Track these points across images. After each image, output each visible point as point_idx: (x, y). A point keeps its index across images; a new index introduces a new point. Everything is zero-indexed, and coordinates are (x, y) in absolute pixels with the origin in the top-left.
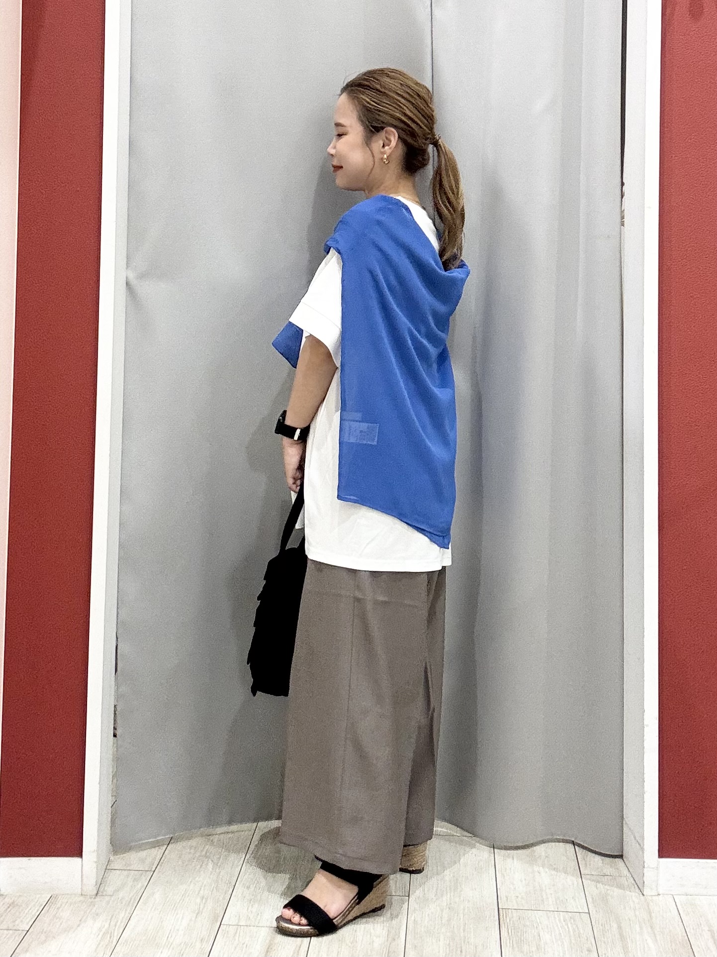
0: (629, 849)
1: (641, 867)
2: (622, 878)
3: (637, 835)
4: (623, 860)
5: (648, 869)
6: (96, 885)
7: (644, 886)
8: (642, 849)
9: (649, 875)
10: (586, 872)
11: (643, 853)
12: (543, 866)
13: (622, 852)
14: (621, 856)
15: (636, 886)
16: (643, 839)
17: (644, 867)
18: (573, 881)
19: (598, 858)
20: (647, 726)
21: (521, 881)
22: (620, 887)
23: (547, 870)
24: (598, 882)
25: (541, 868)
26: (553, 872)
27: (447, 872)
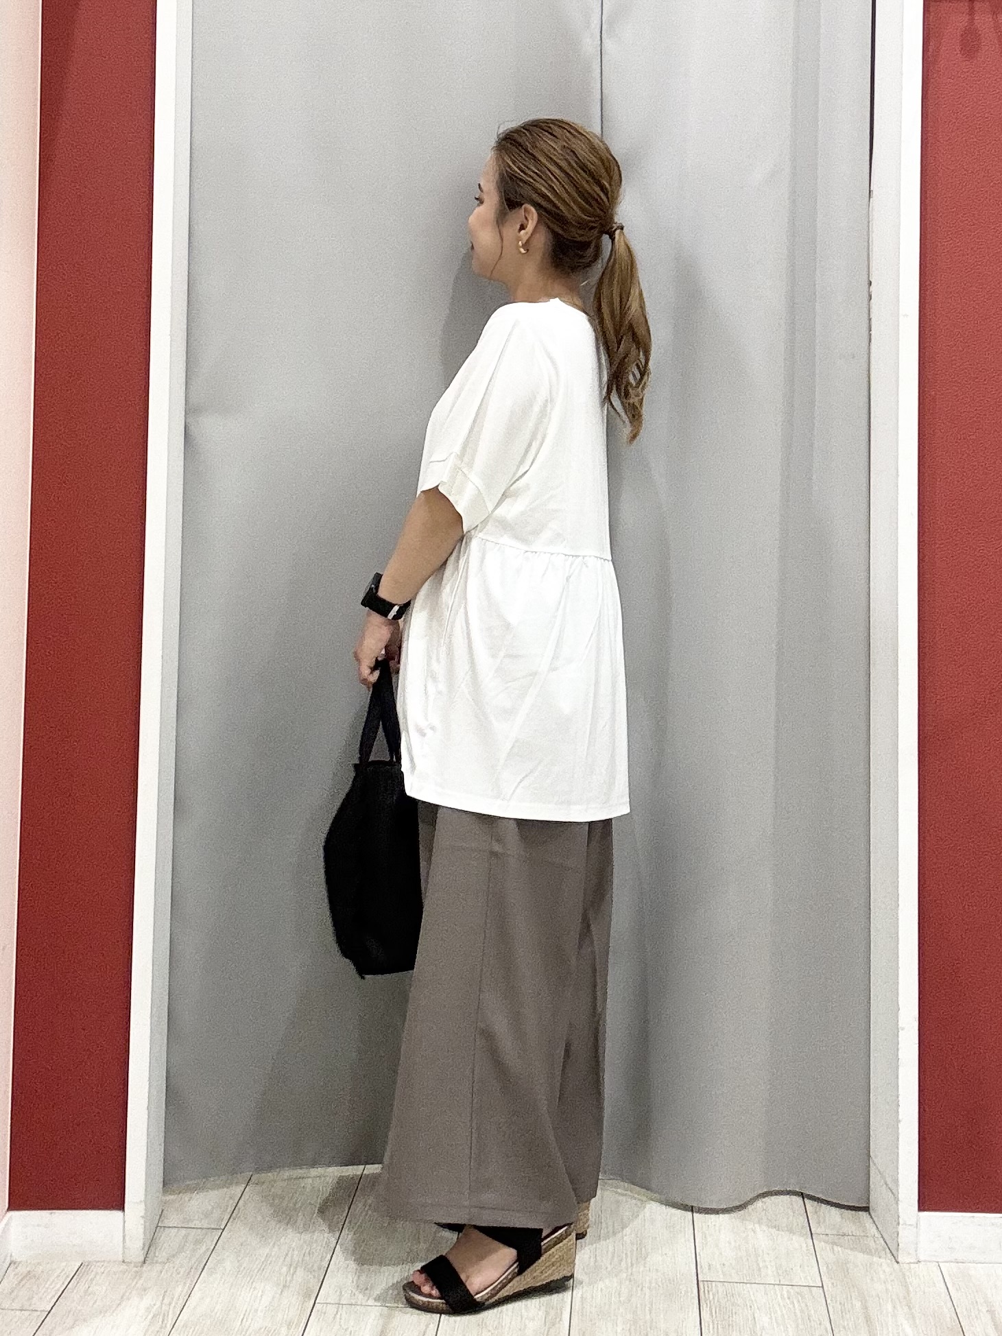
0: (878, 1197)
1: (895, 1224)
2: (869, 1239)
3: (889, 1180)
4: (870, 1214)
5: (905, 1226)
6: (143, 1249)
7: (898, 1251)
8: (897, 1200)
9: (905, 1235)
10: (819, 1231)
11: (897, 1204)
12: (759, 1222)
13: (868, 1203)
14: (866, 1209)
15: (887, 1250)
16: (897, 1185)
17: (898, 1224)
18: (800, 1243)
19: (834, 1210)
20: (903, 1029)
21: (730, 1243)
22: (867, 1251)
23: (765, 1228)
24: (834, 1243)
25: (757, 1226)
26: (773, 1231)
27: (627, 1231)
